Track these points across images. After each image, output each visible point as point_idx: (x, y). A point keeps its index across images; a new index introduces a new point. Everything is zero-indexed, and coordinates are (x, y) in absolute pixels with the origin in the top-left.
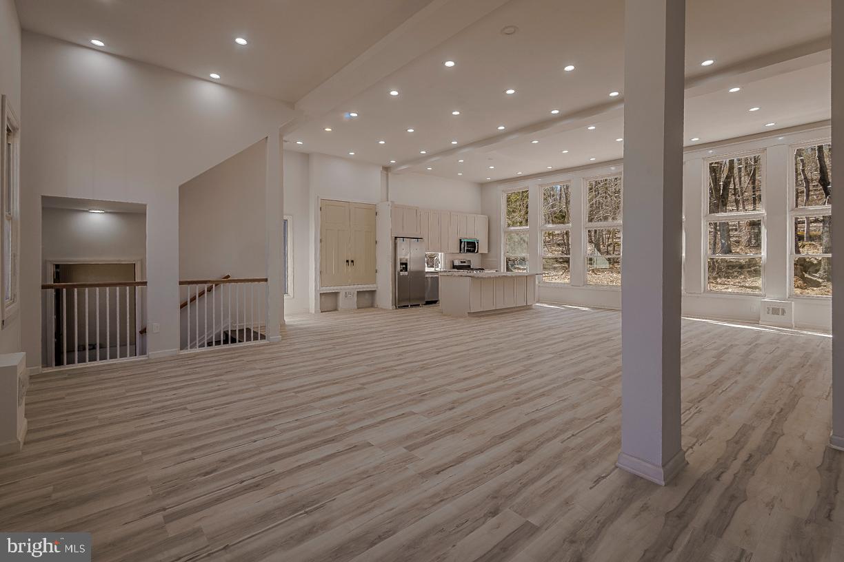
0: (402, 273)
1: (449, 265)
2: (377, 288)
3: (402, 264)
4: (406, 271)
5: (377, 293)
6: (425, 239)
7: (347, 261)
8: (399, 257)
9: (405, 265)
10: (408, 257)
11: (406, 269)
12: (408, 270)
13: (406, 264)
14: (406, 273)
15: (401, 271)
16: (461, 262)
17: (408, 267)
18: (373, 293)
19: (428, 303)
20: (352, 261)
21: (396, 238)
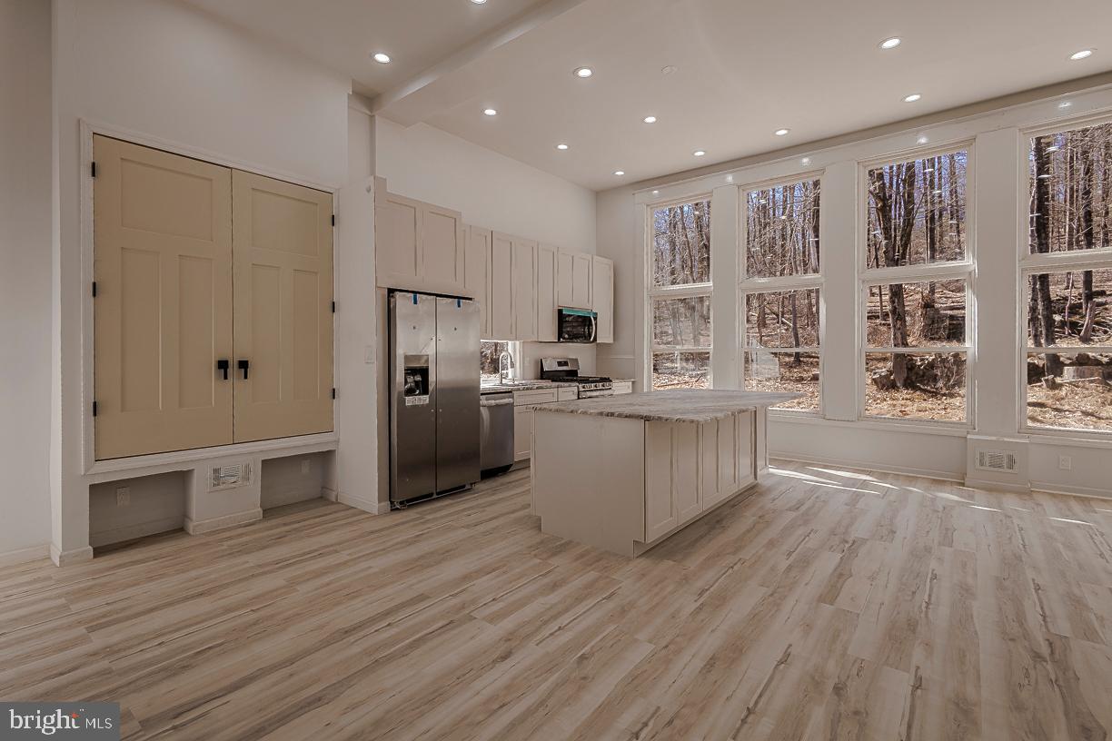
0: (410, 401)
1: (531, 371)
2: (337, 442)
3: (410, 371)
4: (425, 391)
5: (338, 457)
6: (479, 297)
7: (223, 365)
8: (401, 351)
9: (419, 375)
10: (430, 351)
11: (423, 387)
12: (431, 388)
13: (424, 372)
14: (425, 399)
15: (410, 392)
16: (560, 364)
17: (432, 378)
18: (324, 459)
19: (489, 474)
20: (244, 365)
21: (391, 291)
